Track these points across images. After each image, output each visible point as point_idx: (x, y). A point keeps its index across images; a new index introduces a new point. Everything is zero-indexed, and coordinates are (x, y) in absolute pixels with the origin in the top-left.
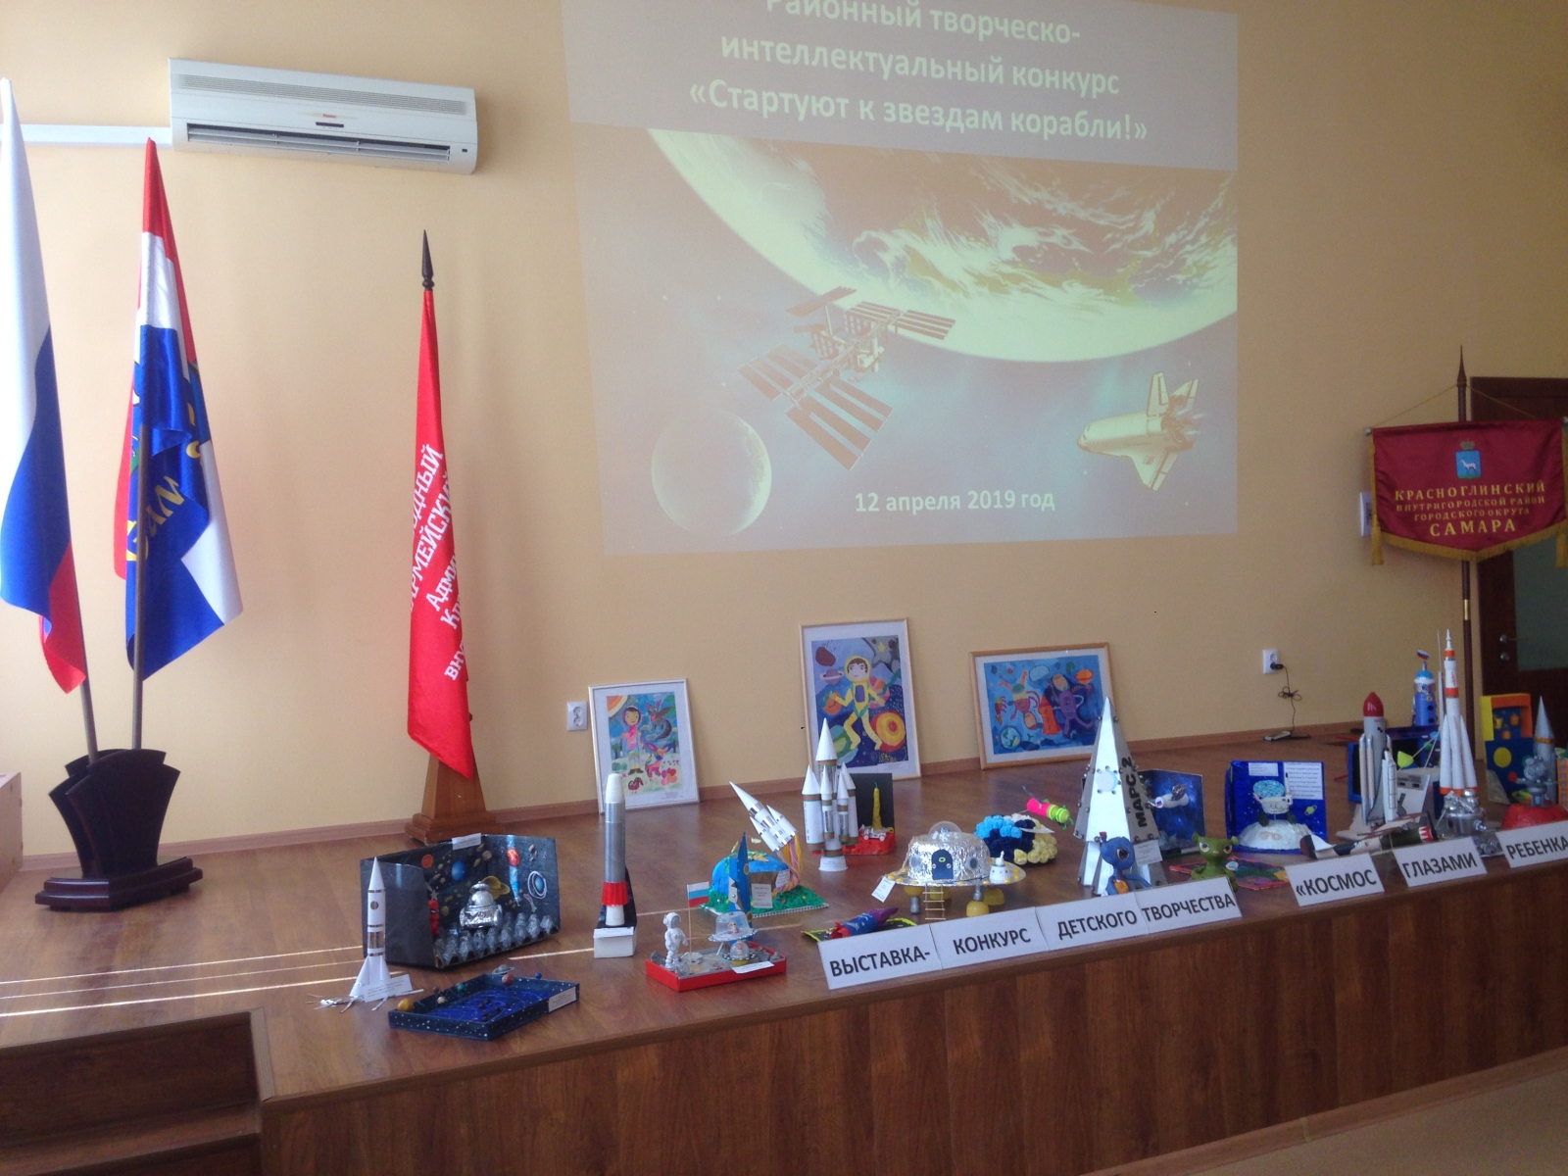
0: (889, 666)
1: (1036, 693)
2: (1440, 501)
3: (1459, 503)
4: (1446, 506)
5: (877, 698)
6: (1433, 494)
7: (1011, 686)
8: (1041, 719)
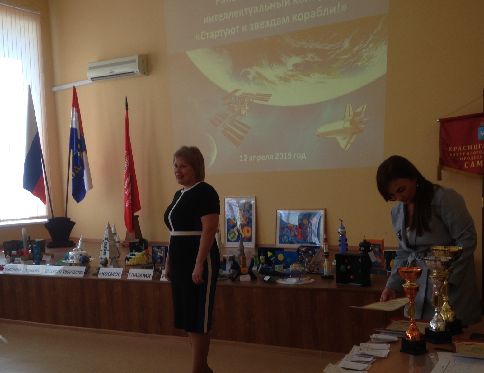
2: (469, 151)
4: (472, 153)
8: (296, 233)
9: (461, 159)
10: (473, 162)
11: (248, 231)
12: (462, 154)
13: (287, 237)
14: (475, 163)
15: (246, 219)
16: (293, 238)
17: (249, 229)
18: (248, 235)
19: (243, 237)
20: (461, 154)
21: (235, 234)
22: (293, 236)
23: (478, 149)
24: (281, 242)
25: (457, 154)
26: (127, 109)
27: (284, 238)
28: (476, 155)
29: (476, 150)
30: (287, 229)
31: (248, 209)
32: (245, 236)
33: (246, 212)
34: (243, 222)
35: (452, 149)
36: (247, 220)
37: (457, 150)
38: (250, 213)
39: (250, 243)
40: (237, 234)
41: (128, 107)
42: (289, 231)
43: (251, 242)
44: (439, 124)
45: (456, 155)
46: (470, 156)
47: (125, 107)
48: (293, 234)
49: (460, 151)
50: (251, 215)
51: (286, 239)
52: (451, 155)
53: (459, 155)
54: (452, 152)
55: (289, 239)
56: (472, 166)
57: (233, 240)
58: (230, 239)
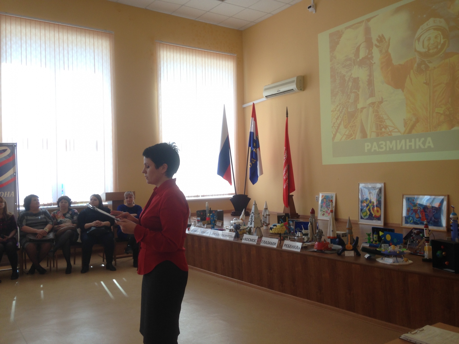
1: (420, 208)
7: (413, 205)
8: (421, 216)
11: (378, 211)
13: (412, 219)
16: (417, 219)
17: (379, 209)
18: (378, 215)
19: (373, 216)
21: (367, 213)
22: (417, 218)
24: (407, 222)
26: (287, 116)
27: (409, 219)
30: (412, 211)
32: (375, 216)
36: (378, 202)
38: (380, 196)
39: (379, 222)
40: (369, 213)
41: (288, 115)
42: (414, 213)
43: (381, 220)
47: (286, 115)
48: (417, 216)
50: (381, 198)
51: (412, 220)
55: (414, 220)
57: (365, 218)
58: (363, 217)
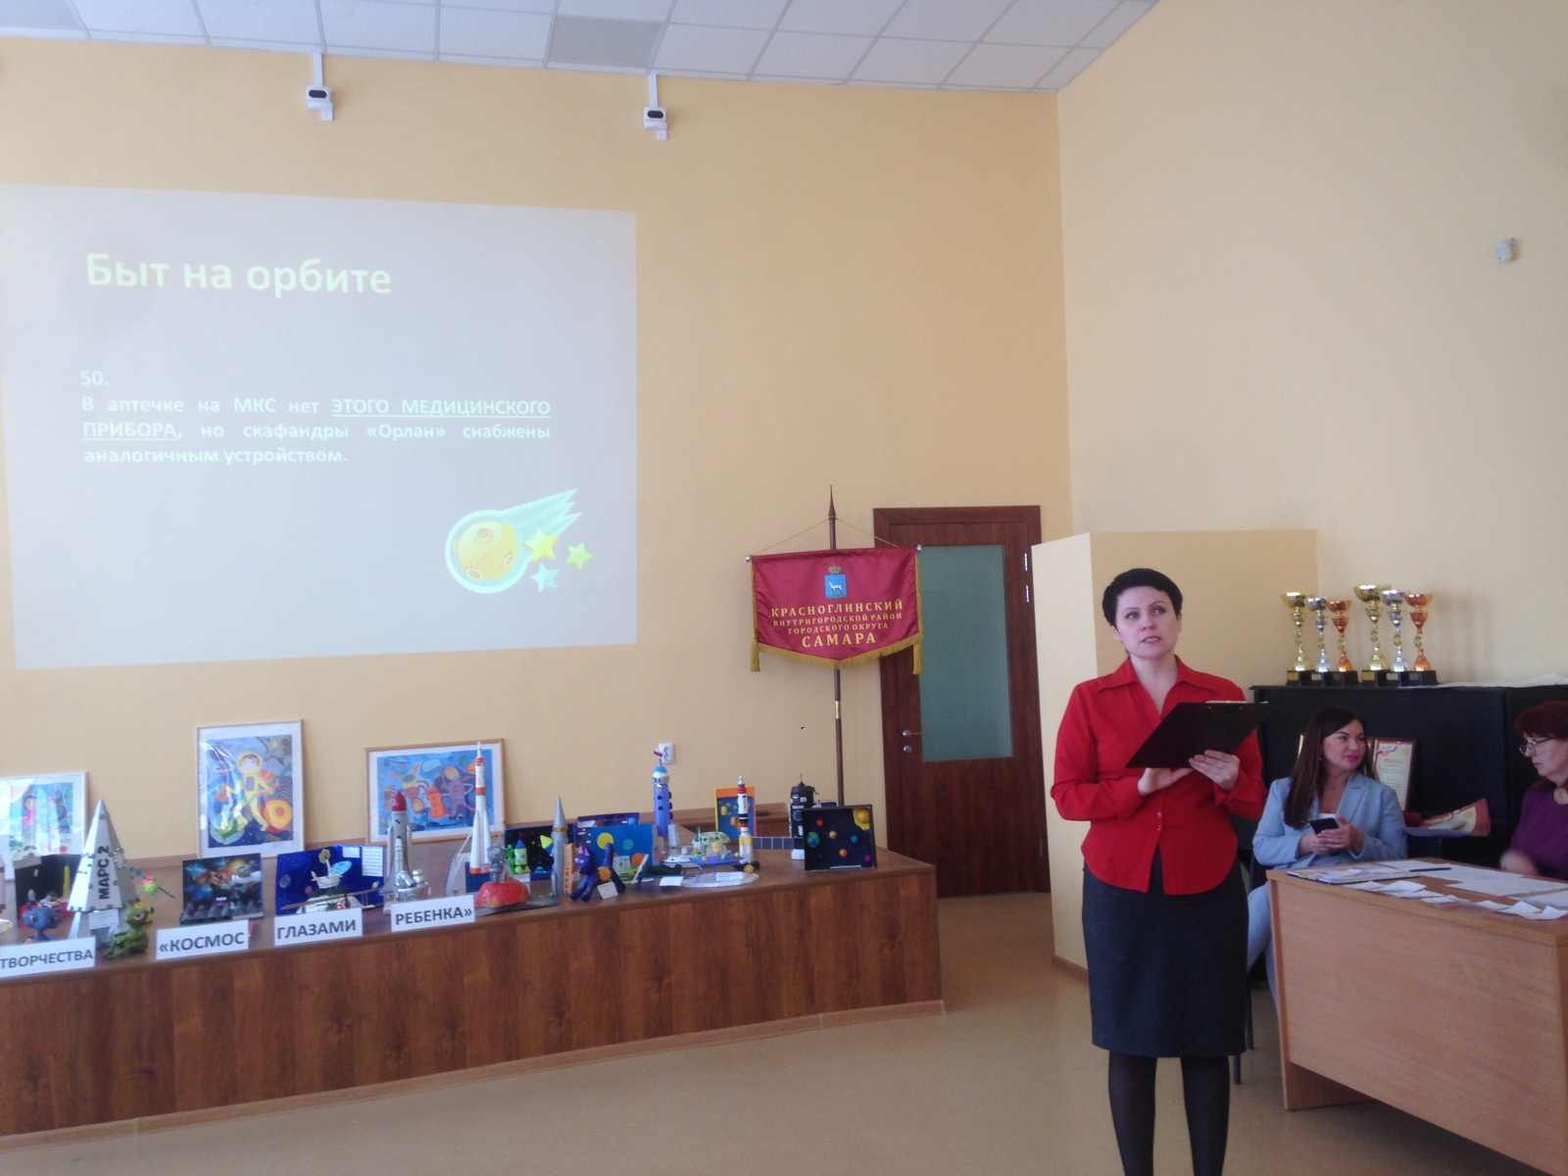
0: (281, 761)
1: (425, 782)
2: (811, 617)
3: (826, 619)
4: (816, 621)
5: (266, 787)
6: (805, 611)
7: (403, 776)
8: (428, 805)
9: (796, 631)
10: (819, 637)
11: (280, 812)
12: (798, 622)
14: (824, 639)
15: (274, 782)
16: (418, 816)
17: (284, 806)
20: (795, 621)
21: (237, 825)
22: (419, 812)
23: (827, 614)
25: (788, 622)
28: (824, 624)
29: (823, 616)
31: (280, 753)
32: (271, 829)
33: (274, 761)
34: (263, 788)
35: (779, 612)
36: (277, 784)
37: (787, 615)
38: (286, 763)
39: (286, 843)
40: (243, 823)
43: (291, 838)
44: (750, 564)
45: (786, 623)
46: (812, 626)
48: (418, 807)
49: (793, 617)
50: (290, 768)
52: (775, 623)
53: (792, 623)
54: (778, 619)
56: (818, 644)
57: (229, 840)
58: (219, 839)
